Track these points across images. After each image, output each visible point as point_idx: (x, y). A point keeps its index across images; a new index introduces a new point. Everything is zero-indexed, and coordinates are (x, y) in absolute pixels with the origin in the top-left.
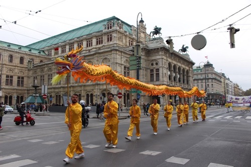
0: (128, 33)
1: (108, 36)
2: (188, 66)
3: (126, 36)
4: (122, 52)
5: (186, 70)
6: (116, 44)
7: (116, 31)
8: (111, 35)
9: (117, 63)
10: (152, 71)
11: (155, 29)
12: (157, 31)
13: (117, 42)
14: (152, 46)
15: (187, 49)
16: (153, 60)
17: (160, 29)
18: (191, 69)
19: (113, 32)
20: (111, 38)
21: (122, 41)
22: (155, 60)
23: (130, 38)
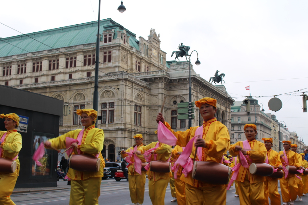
0: (134, 50)
1: (105, 53)
2: (223, 104)
3: (132, 54)
4: (132, 82)
5: (221, 112)
6: (119, 67)
7: (120, 46)
8: (110, 52)
9: (125, 100)
10: (174, 112)
11: (180, 48)
12: (183, 51)
13: (120, 65)
14: (176, 74)
15: (223, 78)
16: (176, 96)
17: (188, 48)
18: (228, 110)
19: (113, 47)
20: (110, 57)
21: (127, 63)
22: (179, 96)
23: (137, 57)
